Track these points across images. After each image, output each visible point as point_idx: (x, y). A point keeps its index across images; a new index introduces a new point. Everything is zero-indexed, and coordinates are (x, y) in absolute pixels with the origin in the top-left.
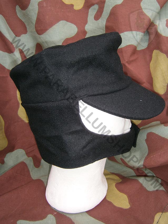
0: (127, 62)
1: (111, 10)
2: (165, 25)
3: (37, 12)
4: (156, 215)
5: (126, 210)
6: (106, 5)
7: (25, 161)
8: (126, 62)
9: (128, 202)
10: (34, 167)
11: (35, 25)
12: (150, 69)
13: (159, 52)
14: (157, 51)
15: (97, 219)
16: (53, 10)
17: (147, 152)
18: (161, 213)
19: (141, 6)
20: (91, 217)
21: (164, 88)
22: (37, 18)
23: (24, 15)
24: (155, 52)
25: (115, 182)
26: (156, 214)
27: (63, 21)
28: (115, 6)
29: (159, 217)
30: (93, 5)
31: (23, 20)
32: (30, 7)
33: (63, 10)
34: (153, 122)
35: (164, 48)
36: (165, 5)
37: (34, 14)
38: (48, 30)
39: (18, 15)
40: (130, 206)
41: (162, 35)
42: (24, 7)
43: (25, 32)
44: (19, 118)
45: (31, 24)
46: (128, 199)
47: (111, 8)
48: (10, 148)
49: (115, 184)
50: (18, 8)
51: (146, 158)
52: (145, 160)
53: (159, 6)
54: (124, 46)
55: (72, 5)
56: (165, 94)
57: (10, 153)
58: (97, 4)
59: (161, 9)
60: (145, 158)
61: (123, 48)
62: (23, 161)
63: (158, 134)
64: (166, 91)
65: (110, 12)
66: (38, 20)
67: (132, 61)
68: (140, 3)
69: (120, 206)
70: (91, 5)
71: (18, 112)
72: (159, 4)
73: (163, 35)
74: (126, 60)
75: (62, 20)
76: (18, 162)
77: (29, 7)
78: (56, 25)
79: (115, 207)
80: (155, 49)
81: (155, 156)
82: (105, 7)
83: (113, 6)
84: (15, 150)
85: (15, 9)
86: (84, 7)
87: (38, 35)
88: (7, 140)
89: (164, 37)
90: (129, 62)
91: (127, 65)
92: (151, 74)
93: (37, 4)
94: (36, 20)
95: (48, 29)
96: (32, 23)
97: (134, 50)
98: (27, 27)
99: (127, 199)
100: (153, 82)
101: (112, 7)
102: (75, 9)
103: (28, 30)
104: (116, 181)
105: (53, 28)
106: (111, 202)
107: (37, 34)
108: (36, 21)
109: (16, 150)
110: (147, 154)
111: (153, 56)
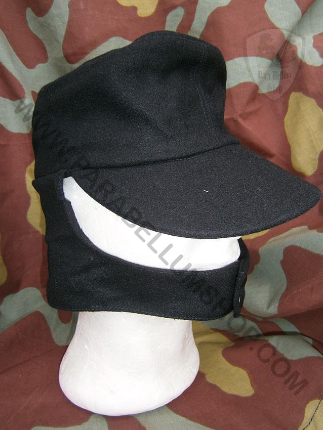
0: (241, 116)
1: (209, 17)
2: (312, 45)
3: (67, 19)
4: (308, 405)
5: (246, 398)
6: (198, 8)
7: (41, 311)
8: (238, 114)
9: (249, 383)
10: (59, 322)
11: (63, 45)
12: (284, 127)
13: (303, 95)
14: (297, 93)
15: (191, 420)
16: (97, 16)
17: (285, 285)
18: (317, 401)
19: (266, 10)
20: (179, 416)
21: (314, 162)
22: (67, 31)
23: (42, 25)
24: (294, 96)
25: (222, 347)
26: (307, 403)
27: (117, 38)
28: (216, 9)
29: (314, 408)
30: (174, 7)
31: (40, 37)
32: (53, 10)
33: (116, 17)
34: (293, 229)
35: (312, 88)
36: (309, 9)
37: (61, 23)
38: (89, 55)
39: (30, 27)
40: (253, 391)
41: (306, 64)
42: (41, 10)
43: (44, 59)
44: (29, 226)
45: (56, 43)
46: (250, 378)
47: (208, 13)
48: (12, 286)
49: (222, 349)
50: (29, 13)
51: (284, 296)
52: (281, 300)
53: (299, 9)
54: (234, 85)
55: (135, 9)
56: (315, 175)
57: (11, 295)
58: (182, 5)
59: (303, 15)
60: (281, 297)
61: (232, 88)
62: (37, 310)
63: (306, 248)
64: (316, 168)
65: (207, 22)
66: (69, 35)
67: (251, 113)
68: (263, 5)
69: (235, 392)
70: (171, 8)
71: (28, 213)
72: (299, 7)
73: (308, 64)
74: (240, 112)
75: (116, 36)
76: (27, 312)
77: (50, 10)
78: (103, 44)
79: (224, 393)
80: (293, 91)
81: (302, 290)
82: (197, 12)
83: (213, 8)
84: (21, 290)
85: (24, 16)
86: (157, 11)
87: (68, 64)
88: (6, 270)
89: (311, 66)
90: (245, 116)
91: (240, 120)
92: (286, 137)
93: (67, 5)
94: (64, 35)
95: (89, 53)
96: (57, 41)
97: (254, 92)
98: (48, 49)
99: (248, 377)
100: (292, 152)
101: (212, 11)
102: (141, 16)
103: (49, 55)
104: (222, 345)
105: (97, 50)
106: (216, 385)
107: (66, 61)
108: (65, 37)
109: (23, 288)
110: (285, 288)
111: (290, 104)
